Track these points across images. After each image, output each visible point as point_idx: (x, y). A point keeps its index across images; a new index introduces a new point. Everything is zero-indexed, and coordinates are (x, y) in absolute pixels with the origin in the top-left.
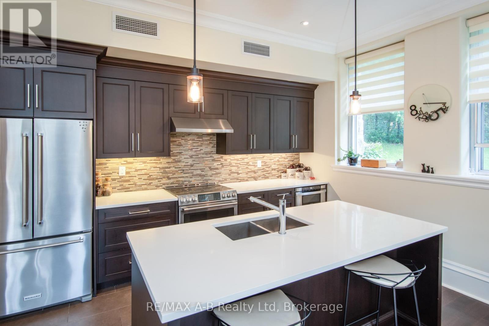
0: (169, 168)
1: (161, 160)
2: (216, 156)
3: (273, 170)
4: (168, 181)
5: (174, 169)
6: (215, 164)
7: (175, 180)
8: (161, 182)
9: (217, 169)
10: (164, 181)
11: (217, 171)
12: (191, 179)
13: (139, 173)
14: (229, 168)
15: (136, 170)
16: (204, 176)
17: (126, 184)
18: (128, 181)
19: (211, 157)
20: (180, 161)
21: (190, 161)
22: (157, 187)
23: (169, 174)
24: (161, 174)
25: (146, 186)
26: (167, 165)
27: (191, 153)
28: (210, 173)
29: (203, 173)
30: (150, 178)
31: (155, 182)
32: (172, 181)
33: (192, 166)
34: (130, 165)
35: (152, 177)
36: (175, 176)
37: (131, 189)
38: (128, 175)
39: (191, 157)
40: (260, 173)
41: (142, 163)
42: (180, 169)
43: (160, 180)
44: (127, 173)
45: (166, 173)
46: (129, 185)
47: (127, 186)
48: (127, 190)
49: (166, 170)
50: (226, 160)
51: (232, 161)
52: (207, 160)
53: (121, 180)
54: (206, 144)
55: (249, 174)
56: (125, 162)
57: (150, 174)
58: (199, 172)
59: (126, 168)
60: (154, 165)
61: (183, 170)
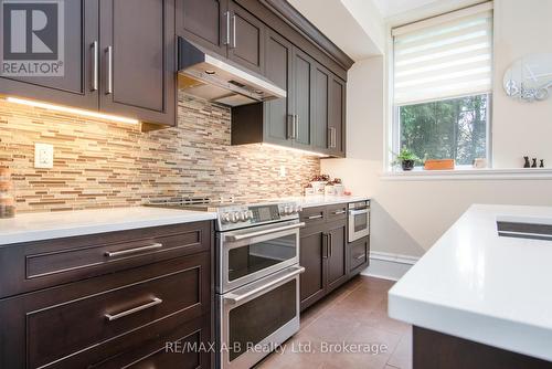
0: (155, 161)
1: (139, 142)
2: (232, 150)
3: (297, 182)
4: (152, 190)
5: (162, 164)
6: (230, 164)
7: (166, 188)
8: (138, 192)
9: (232, 173)
10: (145, 189)
11: (233, 177)
12: (193, 189)
13: (88, 165)
14: (247, 173)
15: (82, 159)
16: (213, 184)
17: (55, 192)
18: (62, 183)
19: (224, 149)
20: (174, 151)
21: (192, 153)
22: (131, 201)
23: (154, 175)
24: (138, 173)
25: (105, 198)
26: (149, 155)
27: (193, 137)
28: (223, 179)
29: (212, 179)
30: (115, 180)
31: (126, 191)
32: (160, 189)
33: (195, 162)
34: (67, 143)
35: (118, 177)
36: (165, 180)
37: (67, 205)
38: (60, 169)
39: (193, 144)
40: (283, 187)
41: (95, 142)
42: (175, 166)
43: (136, 186)
44: (58, 162)
45: (148, 170)
46: (62, 193)
47: (58, 196)
48: (58, 205)
49: (150, 165)
50: (244, 159)
51: (253, 163)
52: (218, 155)
53: (40, 178)
54: (216, 125)
55: (272, 186)
56: (53, 135)
57: (115, 171)
58: (206, 176)
59: (55, 148)
60: (124, 150)
61: (180, 170)
